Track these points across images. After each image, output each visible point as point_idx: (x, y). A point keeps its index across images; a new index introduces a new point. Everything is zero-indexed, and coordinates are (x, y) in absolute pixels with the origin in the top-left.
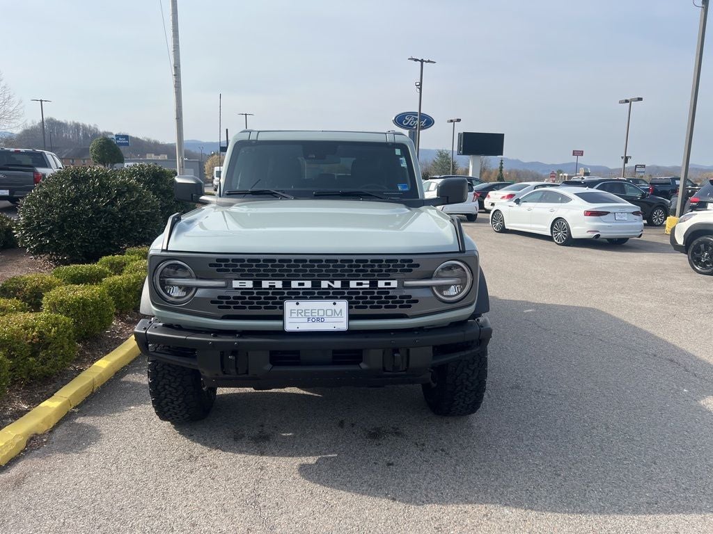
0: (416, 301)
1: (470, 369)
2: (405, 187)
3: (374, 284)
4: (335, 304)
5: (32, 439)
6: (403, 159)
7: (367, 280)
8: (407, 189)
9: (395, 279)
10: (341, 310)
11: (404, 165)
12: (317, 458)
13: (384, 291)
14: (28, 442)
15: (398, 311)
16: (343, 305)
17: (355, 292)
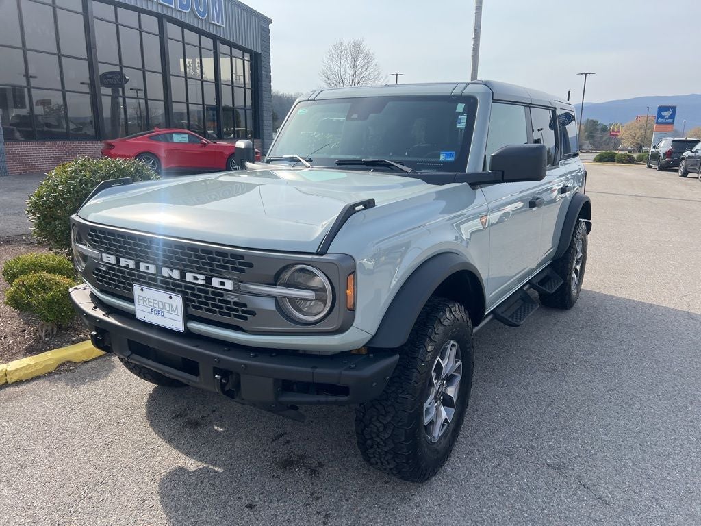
0: (253, 313)
1: (381, 422)
2: (451, 155)
3: (208, 281)
4: (171, 297)
5: (63, 364)
6: (464, 118)
7: (203, 274)
8: (452, 159)
9: (230, 279)
10: (177, 307)
11: (462, 125)
12: (200, 465)
13: (219, 293)
14: (59, 366)
15: (232, 320)
16: (178, 300)
17: (190, 287)
